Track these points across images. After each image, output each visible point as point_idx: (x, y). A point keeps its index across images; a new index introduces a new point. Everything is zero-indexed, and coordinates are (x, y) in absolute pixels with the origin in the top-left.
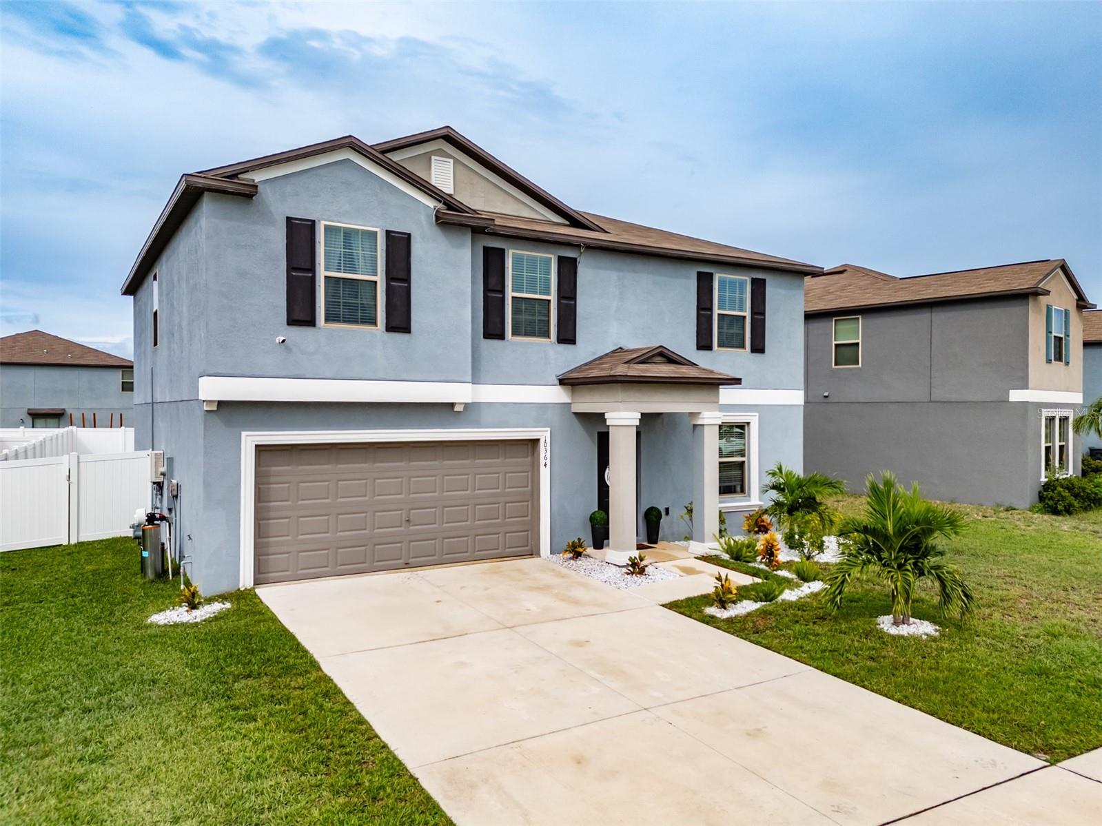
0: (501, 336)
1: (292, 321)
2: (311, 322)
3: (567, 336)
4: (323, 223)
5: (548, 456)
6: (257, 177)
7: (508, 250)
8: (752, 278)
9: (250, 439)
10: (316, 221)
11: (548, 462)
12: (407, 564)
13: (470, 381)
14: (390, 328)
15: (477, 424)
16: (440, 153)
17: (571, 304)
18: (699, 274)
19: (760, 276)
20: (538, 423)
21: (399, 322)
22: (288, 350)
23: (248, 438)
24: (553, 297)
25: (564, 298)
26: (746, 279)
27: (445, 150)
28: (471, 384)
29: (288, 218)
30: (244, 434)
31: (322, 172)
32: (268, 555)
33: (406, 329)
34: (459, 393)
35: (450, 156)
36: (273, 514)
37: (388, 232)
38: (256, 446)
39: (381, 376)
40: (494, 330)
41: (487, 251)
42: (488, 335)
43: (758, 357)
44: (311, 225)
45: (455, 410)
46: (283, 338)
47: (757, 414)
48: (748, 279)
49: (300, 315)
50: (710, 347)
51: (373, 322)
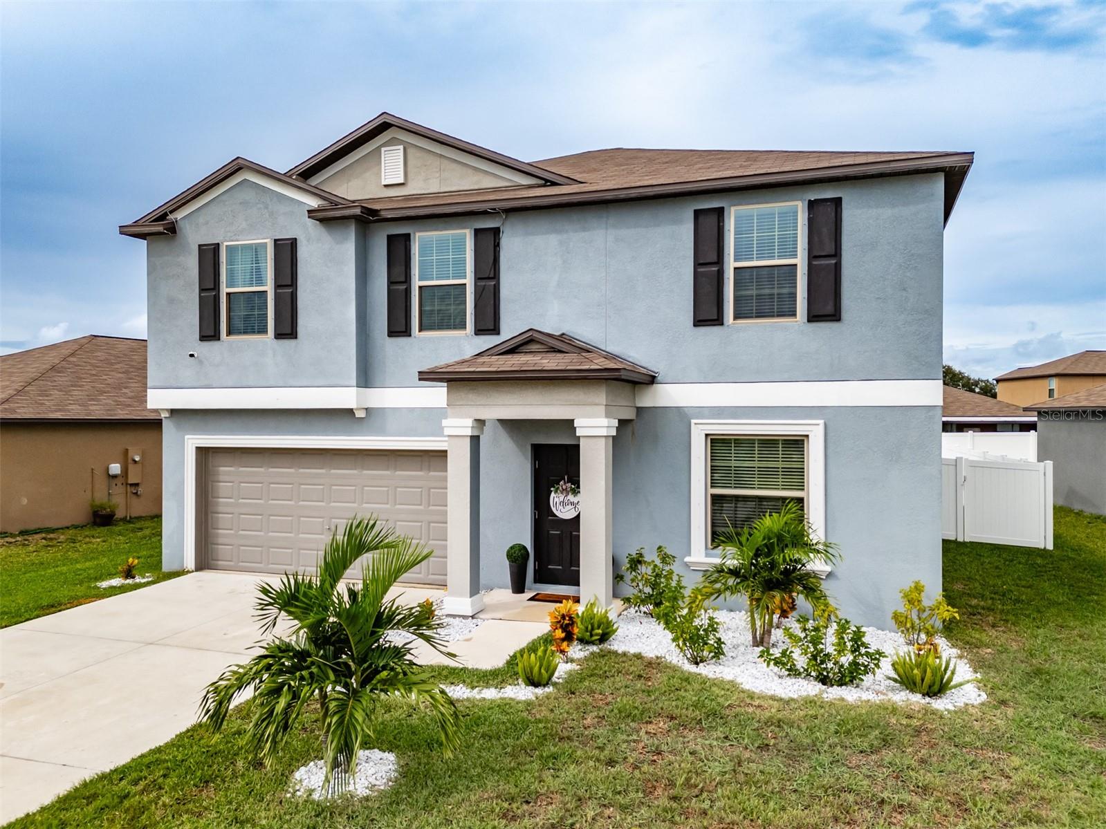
0: (407, 332)
1: (204, 338)
2: (217, 337)
3: (487, 324)
4: (226, 244)
6: (179, 215)
7: (415, 233)
8: (810, 201)
10: (221, 243)
13: (355, 385)
14: (279, 336)
16: (393, 142)
17: (490, 285)
18: (697, 213)
19: (829, 194)
21: (288, 330)
24: (469, 281)
25: (481, 279)
26: (797, 208)
27: (397, 136)
28: (355, 388)
29: (199, 246)
30: (186, 437)
31: (224, 198)
33: (293, 334)
34: (346, 397)
35: (399, 142)
36: (220, 509)
37: (276, 240)
38: (197, 447)
39: (273, 383)
40: (399, 328)
41: (391, 239)
42: (392, 333)
43: (825, 329)
44: (214, 248)
45: (357, 416)
46: (192, 353)
47: (821, 422)
48: (799, 204)
49: (209, 334)
50: (718, 321)
51: (266, 331)
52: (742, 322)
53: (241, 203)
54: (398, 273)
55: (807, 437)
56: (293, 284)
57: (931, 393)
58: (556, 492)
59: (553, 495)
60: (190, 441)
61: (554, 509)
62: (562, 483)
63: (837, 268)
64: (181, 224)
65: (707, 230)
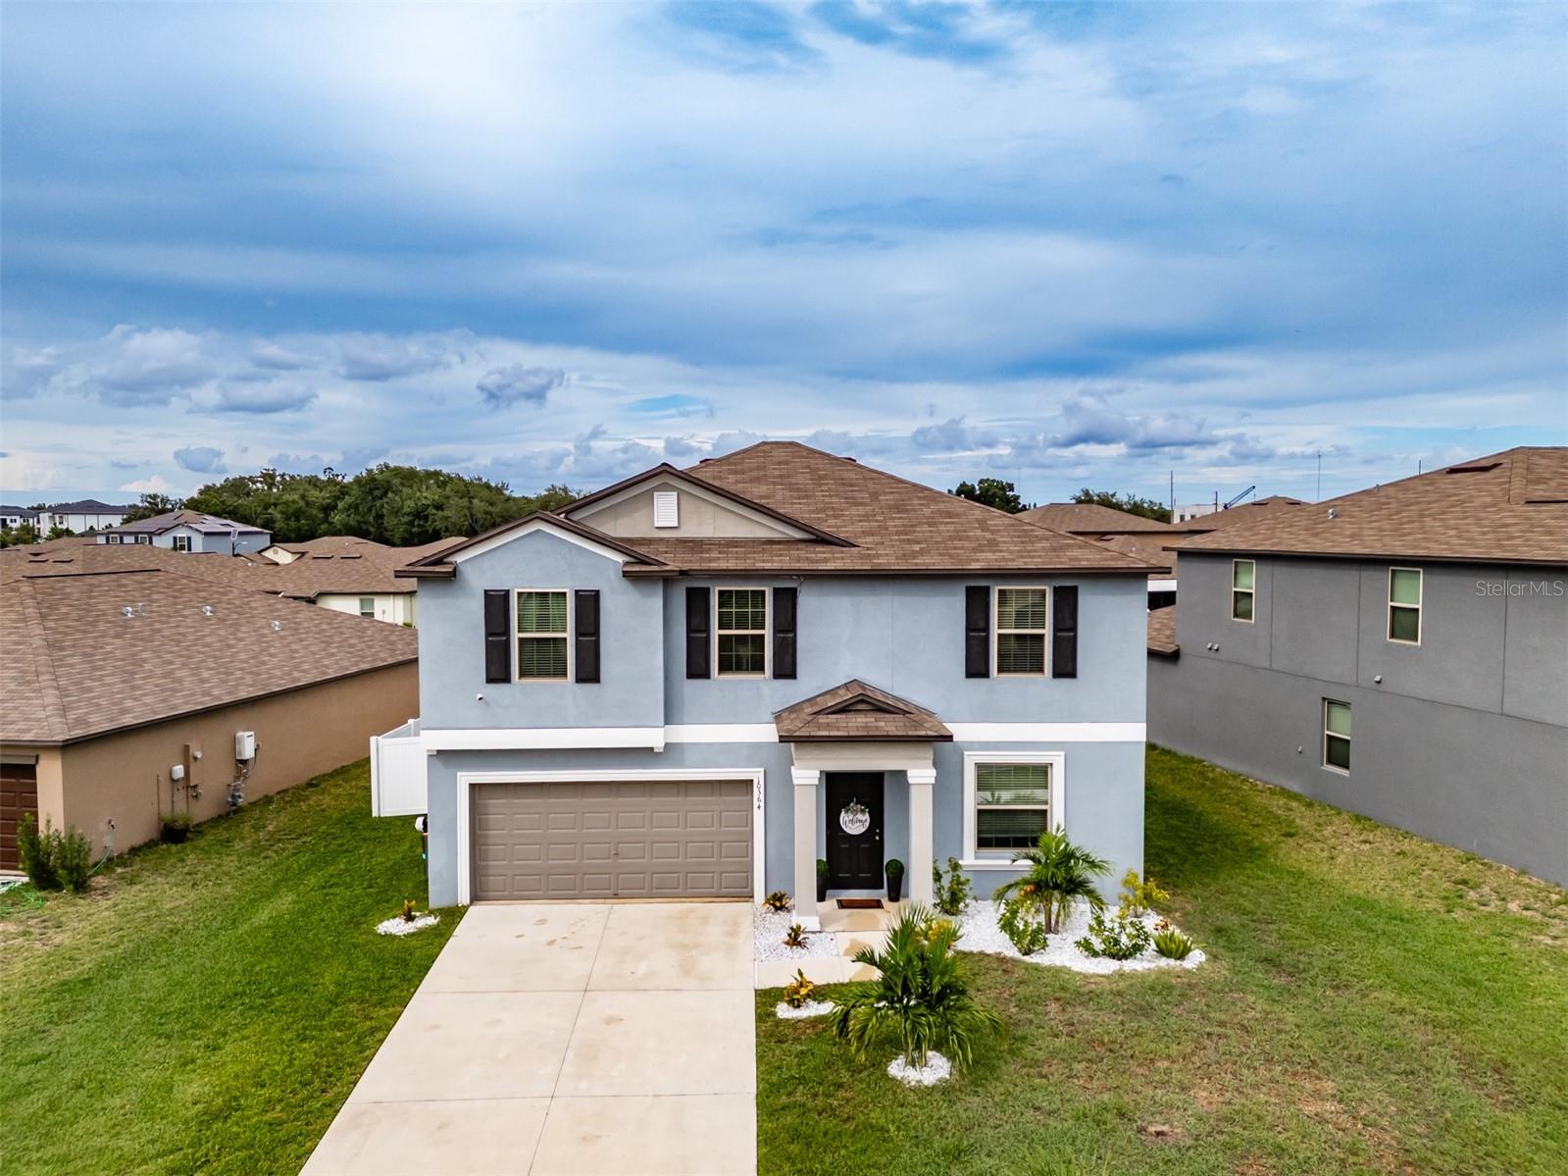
0: (706, 675)
1: (491, 680)
2: (507, 679)
3: (786, 670)
4: (516, 591)
5: (762, 798)
6: (459, 558)
7: (713, 587)
8: (1055, 587)
9: (466, 778)
10: (510, 590)
11: (762, 804)
12: (616, 895)
13: (663, 724)
14: (579, 680)
15: (680, 764)
16: (665, 487)
18: (969, 589)
19: (1068, 584)
20: (750, 762)
21: (589, 673)
22: (487, 704)
23: (462, 776)
24: (768, 632)
26: (1044, 588)
27: (671, 483)
28: (663, 729)
29: (485, 591)
30: (459, 774)
31: (515, 545)
32: (488, 876)
33: (596, 679)
34: (654, 737)
35: (672, 488)
36: (490, 841)
37: (577, 592)
38: (471, 784)
39: (572, 724)
40: (698, 670)
41: (690, 592)
42: (691, 675)
43: (1065, 683)
44: (505, 595)
45: (655, 753)
46: (480, 696)
47: (1063, 753)
48: (1047, 588)
49: (497, 673)
50: (986, 674)
51: (564, 674)
52: (1004, 675)
53: (535, 552)
54: (696, 621)
55: (1051, 764)
56: (596, 632)
57: (1137, 732)
58: (847, 812)
59: (843, 813)
60: (464, 778)
61: (843, 827)
62: (852, 805)
63: (1074, 639)
64: (462, 568)
65: (977, 602)
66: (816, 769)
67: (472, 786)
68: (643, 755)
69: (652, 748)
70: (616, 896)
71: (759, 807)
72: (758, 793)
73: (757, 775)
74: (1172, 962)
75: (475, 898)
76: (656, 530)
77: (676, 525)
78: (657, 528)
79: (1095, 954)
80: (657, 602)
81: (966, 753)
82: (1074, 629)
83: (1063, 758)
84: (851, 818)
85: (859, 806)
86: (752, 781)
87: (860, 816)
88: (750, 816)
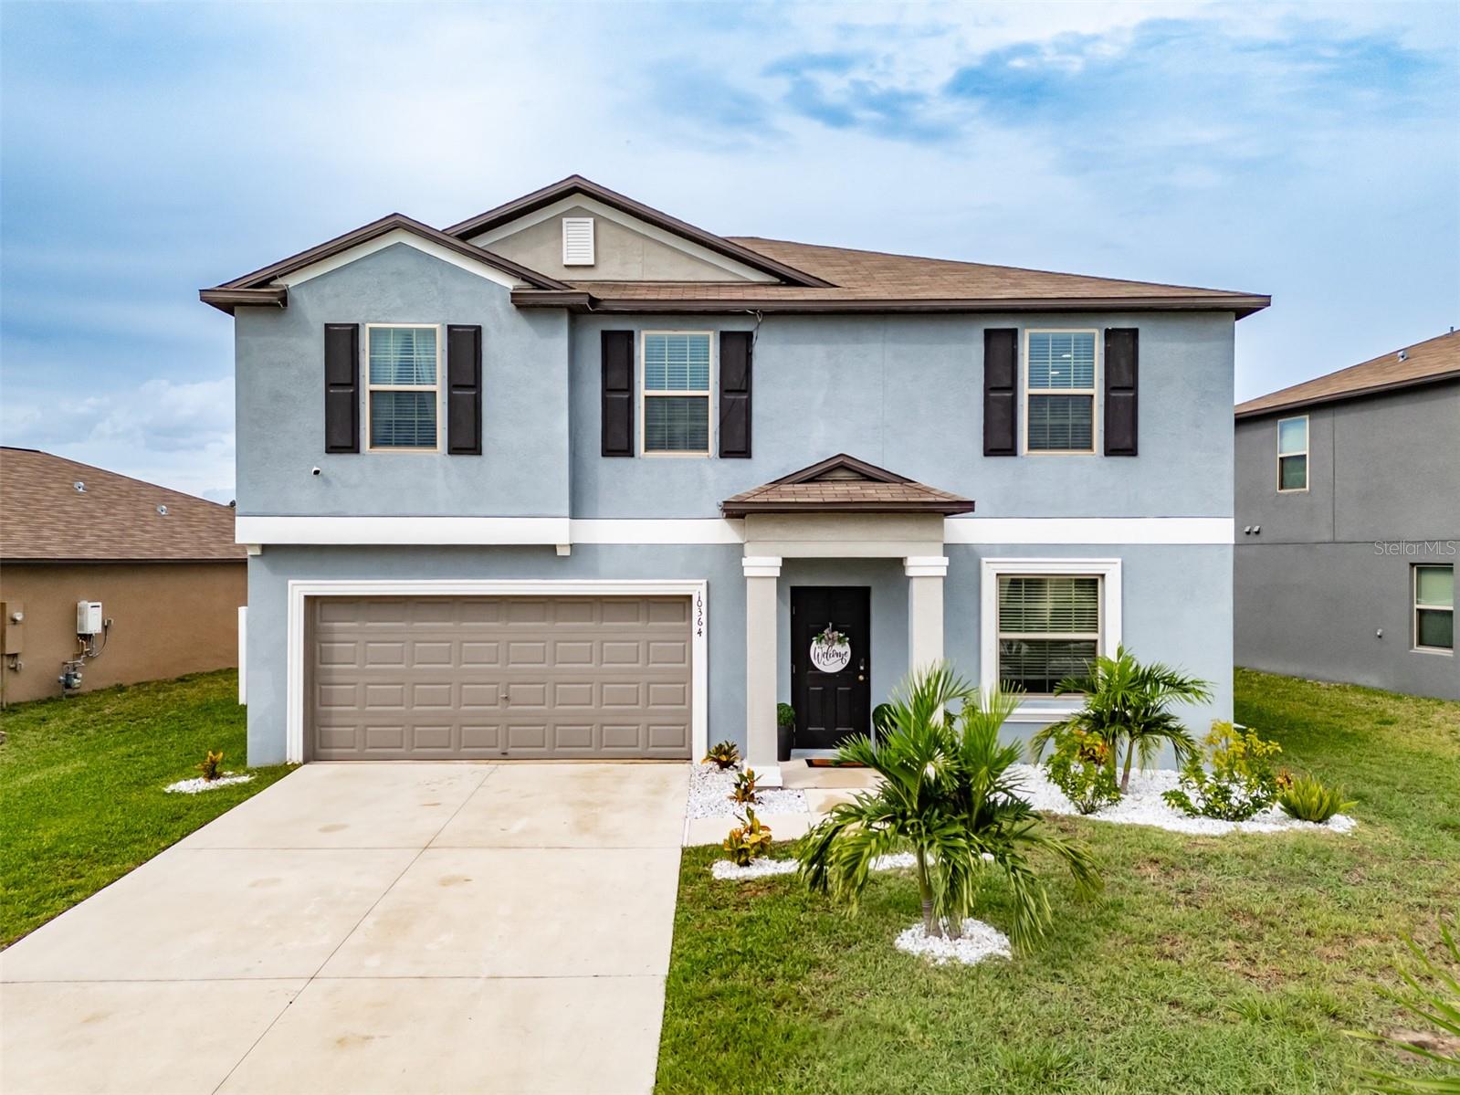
0: (628, 452)
1: (332, 449)
2: (354, 448)
3: (737, 445)
4: (369, 325)
5: (704, 620)
6: (291, 282)
7: (640, 332)
8: (1107, 330)
9: (300, 588)
10: (360, 324)
11: (704, 629)
12: (505, 754)
13: (568, 515)
14: (454, 450)
15: (593, 573)
16: (577, 212)
18: (989, 334)
19: (1125, 323)
20: (688, 572)
21: (467, 441)
22: (327, 482)
23: (295, 587)
24: (713, 393)
25: (729, 391)
26: (1095, 333)
27: (583, 207)
28: (568, 519)
29: (326, 325)
30: (291, 582)
31: (368, 264)
32: (332, 726)
33: (476, 449)
34: (556, 531)
35: (590, 214)
36: (336, 678)
37: (450, 327)
38: (306, 597)
39: (442, 511)
40: (617, 444)
41: (607, 336)
42: (608, 452)
43: (1121, 463)
44: (352, 330)
45: (558, 554)
46: (315, 469)
47: (1119, 560)
48: (1096, 331)
49: (342, 440)
50: (1011, 451)
51: (433, 444)
52: (1037, 453)
53: (393, 274)
54: (617, 378)
55: (1103, 576)
56: (477, 385)
57: (1222, 531)
58: (819, 641)
59: (814, 644)
60: (297, 589)
61: (815, 662)
62: (826, 631)
63: (1135, 401)
64: (293, 294)
65: (1000, 351)
66: (777, 555)
67: (310, 601)
68: (541, 555)
69: (553, 548)
70: (505, 756)
71: (700, 633)
72: (698, 613)
73: (697, 589)
74: (1310, 825)
75: (311, 756)
76: (566, 270)
77: (592, 263)
78: (567, 266)
79: (1193, 813)
80: (560, 342)
81: (984, 560)
82: (1134, 387)
83: (1119, 566)
84: (825, 650)
85: (836, 633)
86: (690, 597)
87: (837, 648)
88: (687, 647)
